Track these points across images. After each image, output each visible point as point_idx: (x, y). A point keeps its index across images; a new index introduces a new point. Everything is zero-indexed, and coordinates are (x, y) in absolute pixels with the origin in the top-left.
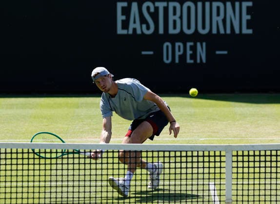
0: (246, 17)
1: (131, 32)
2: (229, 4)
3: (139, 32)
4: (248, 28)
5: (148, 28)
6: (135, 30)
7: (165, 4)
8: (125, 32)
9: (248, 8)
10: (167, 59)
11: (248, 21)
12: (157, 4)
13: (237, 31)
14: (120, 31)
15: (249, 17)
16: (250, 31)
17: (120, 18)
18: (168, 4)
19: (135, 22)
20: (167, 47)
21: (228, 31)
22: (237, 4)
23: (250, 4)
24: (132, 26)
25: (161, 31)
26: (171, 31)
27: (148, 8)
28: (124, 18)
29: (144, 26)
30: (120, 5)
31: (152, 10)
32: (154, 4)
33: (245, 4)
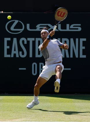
0: (82, 48)
1: (12, 56)
2: (72, 40)
3: (17, 56)
4: (83, 54)
5: (23, 54)
6: (15, 55)
7: (33, 39)
8: (9, 56)
9: (83, 42)
10: (35, 73)
11: (83, 50)
12: (29, 39)
13: (77, 56)
14: (6, 55)
15: (84, 48)
16: (85, 56)
17: (6, 47)
18: (35, 39)
19: (15, 50)
20: (35, 65)
21: (72, 56)
22: (77, 40)
23: (85, 40)
24: (13, 52)
25: (31, 56)
26: (37, 56)
27: (23, 42)
28: (8, 47)
29: (21, 53)
30: (6, 40)
31: (26, 43)
32: (27, 39)
33: (82, 40)
